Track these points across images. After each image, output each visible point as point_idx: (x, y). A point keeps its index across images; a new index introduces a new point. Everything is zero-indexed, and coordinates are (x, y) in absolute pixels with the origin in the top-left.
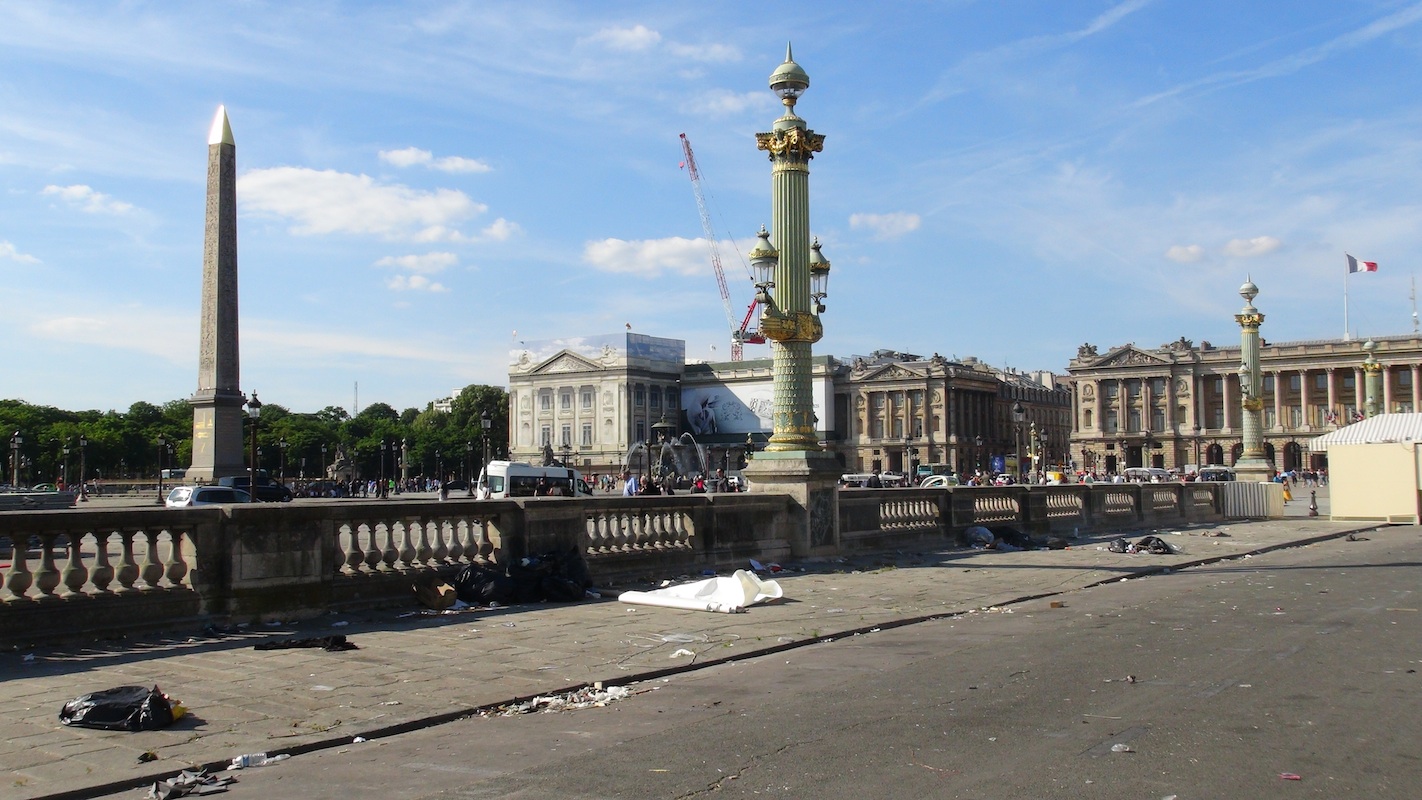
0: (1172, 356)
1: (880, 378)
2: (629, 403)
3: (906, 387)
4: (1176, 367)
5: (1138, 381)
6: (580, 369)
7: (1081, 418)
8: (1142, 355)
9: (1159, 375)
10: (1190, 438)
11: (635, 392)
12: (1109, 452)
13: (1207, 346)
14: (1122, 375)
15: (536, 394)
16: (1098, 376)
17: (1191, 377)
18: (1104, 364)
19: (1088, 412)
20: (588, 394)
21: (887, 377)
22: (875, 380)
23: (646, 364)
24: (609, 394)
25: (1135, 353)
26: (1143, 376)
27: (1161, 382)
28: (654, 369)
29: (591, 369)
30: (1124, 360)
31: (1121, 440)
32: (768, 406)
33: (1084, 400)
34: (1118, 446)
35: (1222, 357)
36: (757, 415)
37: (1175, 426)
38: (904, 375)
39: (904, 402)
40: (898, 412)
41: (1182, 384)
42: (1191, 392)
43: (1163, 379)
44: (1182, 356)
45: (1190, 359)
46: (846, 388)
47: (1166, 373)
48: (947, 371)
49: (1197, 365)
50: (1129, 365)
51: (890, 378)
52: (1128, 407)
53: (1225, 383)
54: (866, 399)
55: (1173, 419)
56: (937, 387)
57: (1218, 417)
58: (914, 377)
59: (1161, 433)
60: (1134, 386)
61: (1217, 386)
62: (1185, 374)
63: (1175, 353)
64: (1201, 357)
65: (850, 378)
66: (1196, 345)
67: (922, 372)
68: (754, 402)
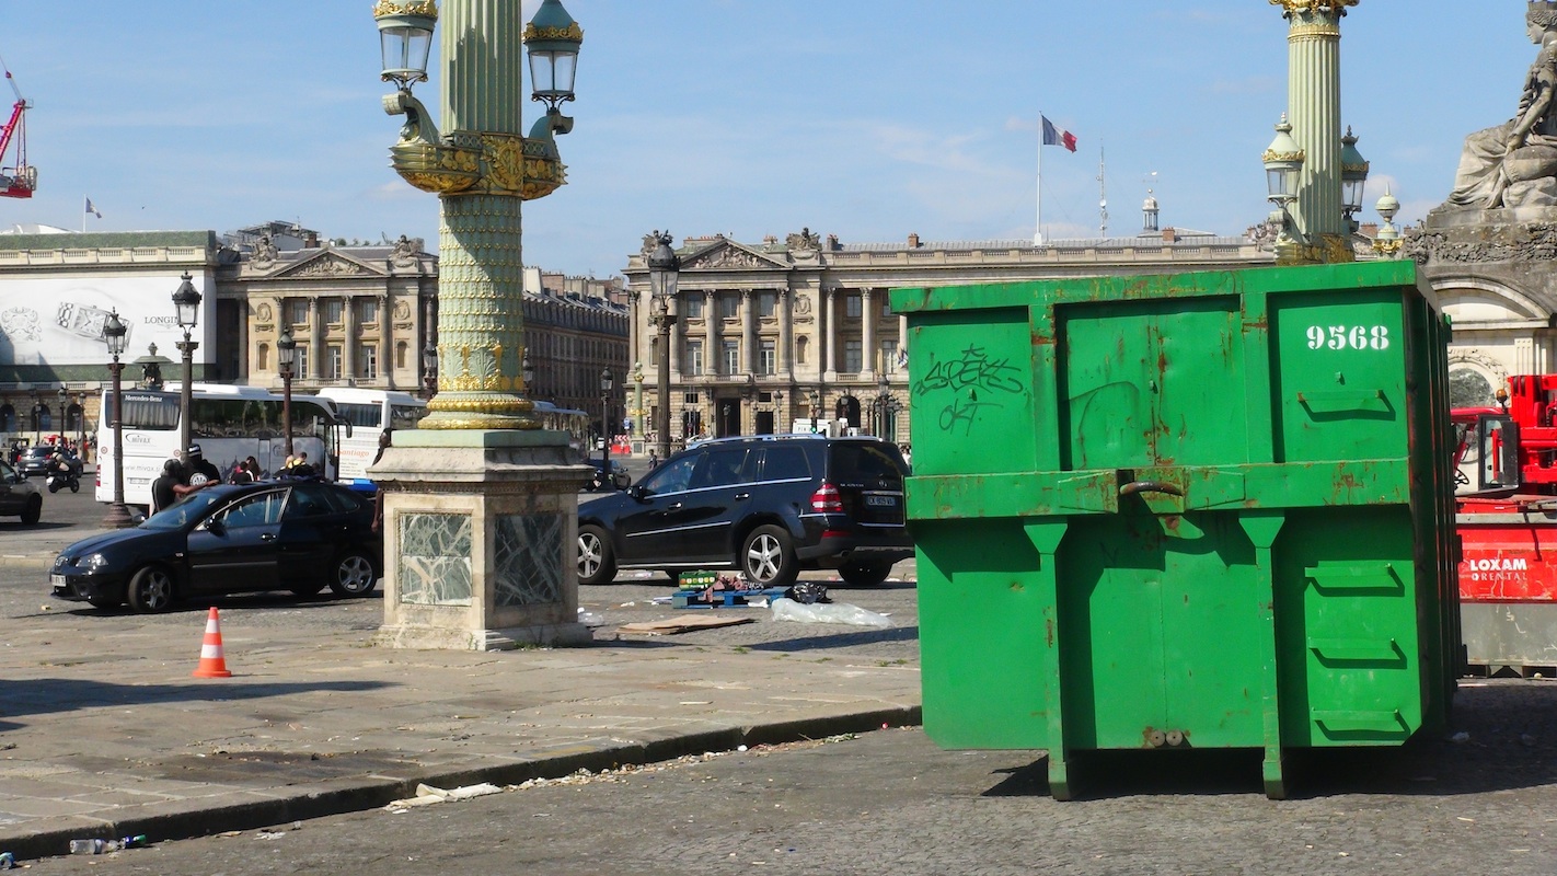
0: (789, 258)
1: (304, 274)
3: (349, 292)
4: (796, 276)
5: (737, 295)
7: (645, 350)
8: (745, 253)
9: (769, 286)
10: (812, 387)
12: (690, 407)
13: (836, 245)
14: (712, 285)
16: (676, 284)
17: (817, 293)
18: (686, 264)
21: (317, 272)
22: (294, 276)
25: (734, 249)
26: (745, 286)
27: (771, 297)
30: (716, 262)
31: (706, 387)
32: (92, 318)
33: (650, 322)
34: (702, 396)
35: (863, 261)
36: (72, 331)
37: (789, 367)
38: (346, 271)
39: (346, 317)
40: (332, 334)
41: (803, 302)
42: (816, 313)
43: (775, 292)
44: (805, 259)
45: (815, 262)
46: (238, 289)
47: (780, 284)
48: (421, 267)
49: (824, 273)
50: (723, 268)
51: (321, 275)
52: (719, 336)
53: (866, 303)
54: (276, 309)
55: (788, 355)
56: (403, 292)
57: (849, 355)
58: (364, 275)
59: (770, 379)
60: (729, 301)
61: (850, 306)
62: (807, 286)
63: (795, 254)
64: (830, 261)
65: (246, 271)
66: (824, 241)
67: (379, 267)
68: (65, 310)
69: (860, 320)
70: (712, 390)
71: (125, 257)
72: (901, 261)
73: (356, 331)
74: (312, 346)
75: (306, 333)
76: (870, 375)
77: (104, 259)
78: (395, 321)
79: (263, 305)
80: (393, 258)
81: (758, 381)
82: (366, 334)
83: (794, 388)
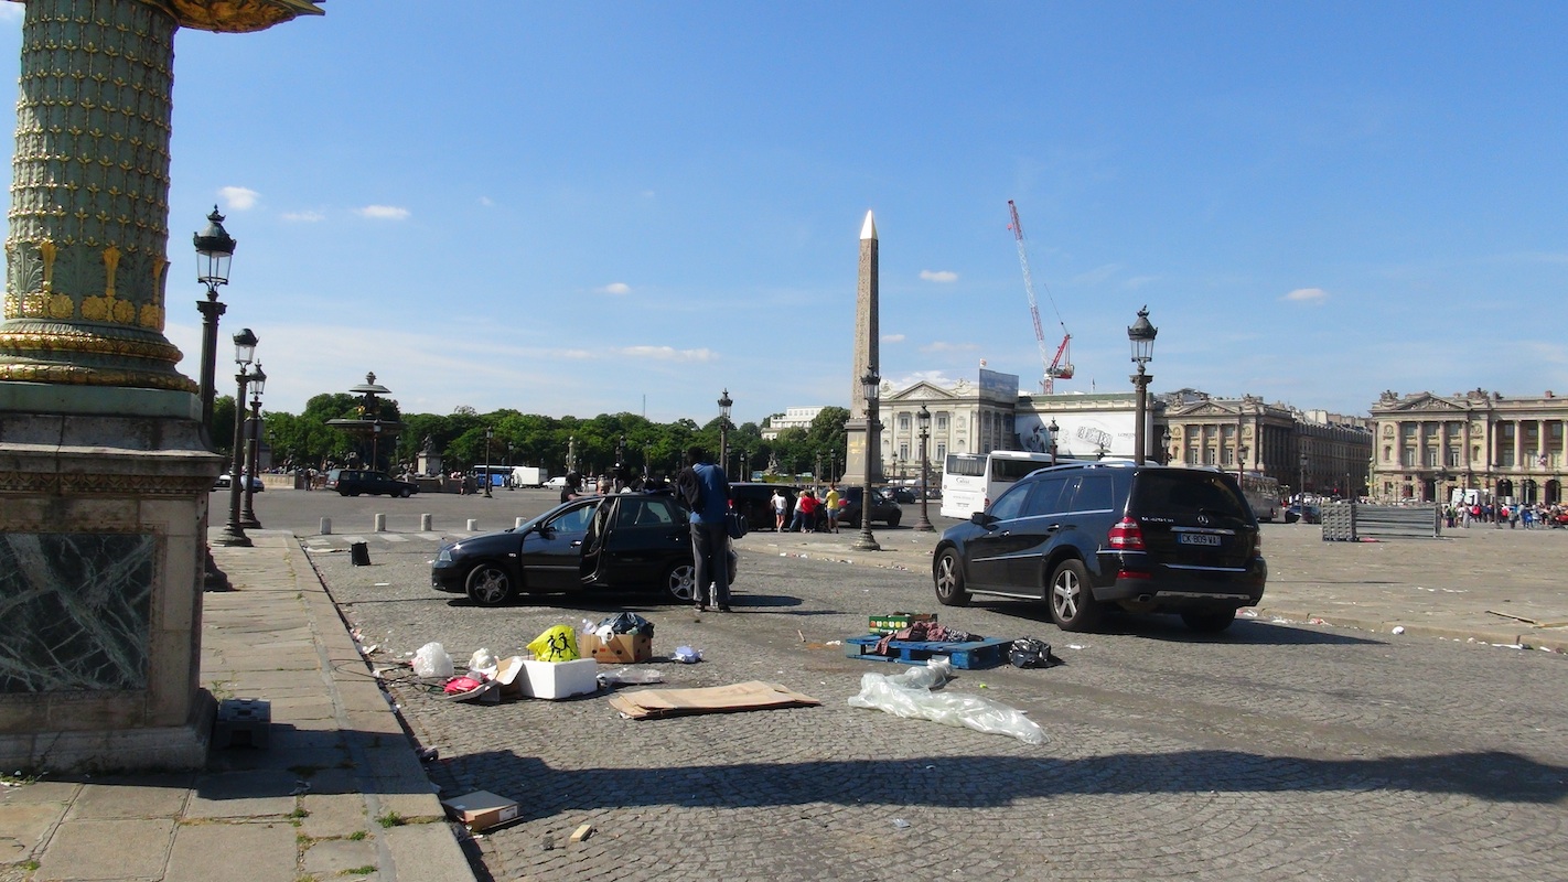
0: (1469, 404)
1: (1197, 413)
2: (980, 427)
3: (1220, 422)
4: (1473, 413)
5: (1436, 424)
6: (936, 398)
7: (1381, 453)
8: (1441, 402)
9: (1456, 419)
10: (1482, 474)
11: (984, 417)
12: (1407, 482)
13: (1498, 397)
14: (1422, 419)
15: (896, 416)
16: (1401, 419)
17: (1486, 423)
18: (1406, 408)
19: (1388, 448)
20: (943, 418)
21: (1203, 412)
22: (1192, 414)
23: (992, 395)
24: (961, 418)
25: (1434, 400)
26: (1441, 419)
27: (1457, 425)
28: (997, 399)
29: (946, 398)
30: (1424, 406)
31: (1416, 472)
32: (1094, 433)
33: (1385, 438)
34: (1415, 478)
35: (1516, 406)
36: (1084, 440)
37: (1468, 463)
38: (1218, 411)
39: (1218, 434)
40: (1210, 442)
41: (1477, 428)
42: (1485, 434)
43: (1460, 423)
44: (1478, 404)
45: (1485, 406)
46: (1164, 420)
47: (1463, 418)
48: (1257, 410)
49: (1490, 412)
50: (1428, 409)
51: (1205, 414)
52: (1425, 445)
53: (1517, 429)
54: (1182, 430)
55: (1468, 456)
56: (1248, 422)
57: (1506, 457)
58: (1228, 413)
59: (1456, 469)
60: (1432, 427)
61: (1507, 430)
62: (1480, 419)
63: (1471, 401)
64: (1494, 406)
65: (1168, 412)
66: (1490, 395)
67: (1236, 410)
68: (1081, 429)
69: (1513, 438)
70: (1421, 475)
71: (1109, 405)
72: (1540, 405)
73: (1223, 441)
74: (1200, 448)
75: (1197, 442)
76: (1519, 468)
77: (1100, 406)
78: (1243, 436)
79: (1176, 428)
80: (1242, 405)
81: (1448, 470)
82: (1228, 442)
83: (1471, 474)
